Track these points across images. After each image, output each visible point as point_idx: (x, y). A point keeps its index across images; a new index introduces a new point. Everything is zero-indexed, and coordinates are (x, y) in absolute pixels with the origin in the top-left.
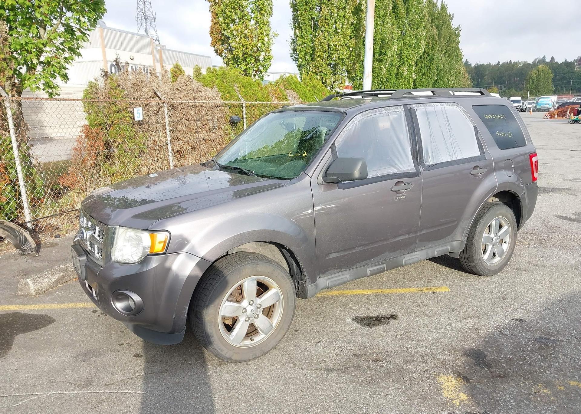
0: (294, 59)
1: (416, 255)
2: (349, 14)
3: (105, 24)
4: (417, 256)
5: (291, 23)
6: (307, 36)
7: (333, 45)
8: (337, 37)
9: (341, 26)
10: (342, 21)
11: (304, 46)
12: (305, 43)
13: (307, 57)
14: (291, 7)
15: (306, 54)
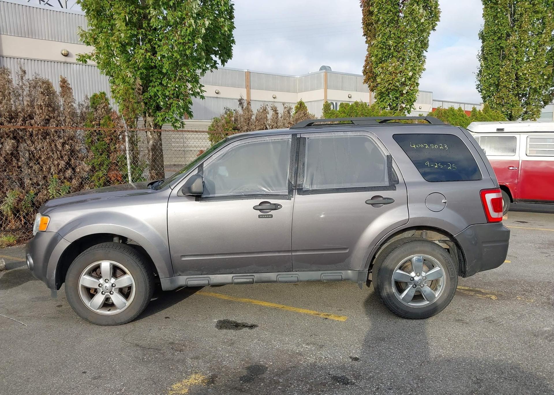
0: (480, 91)
1: (295, 274)
2: (545, 40)
3: (330, 68)
4: (296, 276)
5: (478, 55)
6: (493, 67)
7: (521, 74)
8: (528, 66)
9: (534, 53)
10: (535, 48)
11: (489, 77)
12: (490, 74)
13: (492, 88)
14: (480, 38)
15: (490, 85)
